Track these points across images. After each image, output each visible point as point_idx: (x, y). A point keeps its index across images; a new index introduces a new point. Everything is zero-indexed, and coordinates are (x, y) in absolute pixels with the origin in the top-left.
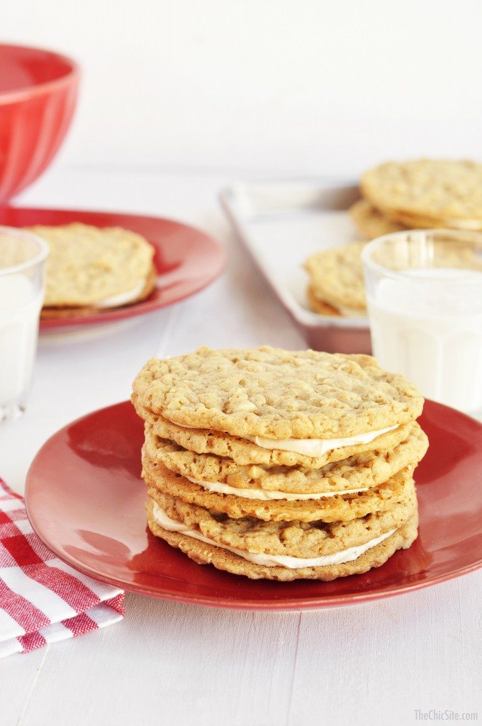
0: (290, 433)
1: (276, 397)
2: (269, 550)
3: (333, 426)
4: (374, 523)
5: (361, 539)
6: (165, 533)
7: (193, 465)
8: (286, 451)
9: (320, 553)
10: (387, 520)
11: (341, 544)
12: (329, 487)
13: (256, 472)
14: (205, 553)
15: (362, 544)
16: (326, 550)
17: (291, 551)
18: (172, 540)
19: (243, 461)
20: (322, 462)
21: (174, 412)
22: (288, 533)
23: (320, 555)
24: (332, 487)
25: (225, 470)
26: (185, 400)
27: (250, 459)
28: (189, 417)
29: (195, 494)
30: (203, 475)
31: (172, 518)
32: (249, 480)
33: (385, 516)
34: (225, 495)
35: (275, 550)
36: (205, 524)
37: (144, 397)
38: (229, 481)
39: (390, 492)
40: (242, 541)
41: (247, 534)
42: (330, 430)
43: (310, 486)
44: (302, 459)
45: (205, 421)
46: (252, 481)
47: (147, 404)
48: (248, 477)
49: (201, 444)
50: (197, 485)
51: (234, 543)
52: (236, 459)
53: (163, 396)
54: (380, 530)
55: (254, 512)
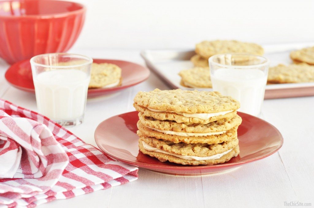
0: (196, 111)
1: (189, 100)
2: (189, 154)
3: (211, 108)
4: (225, 145)
5: (221, 151)
6: (148, 152)
7: (160, 125)
8: (195, 118)
9: (208, 155)
10: (230, 145)
11: (214, 152)
12: (210, 130)
13: (184, 126)
14: (165, 156)
15: (221, 153)
16: (209, 154)
17: (197, 155)
18: (151, 154)
19: (179, 121)
20: (207, 122)
21: (153, 106)
22: (195, 148)
23: (208, 156)
24: (212, 131)
25: (172, 126)
26: (156, 102)
27: (182, 121)
28: (159, 107)
29: (161, 135)
30: (164, 128)
31: (151, 146)
32: (181, 129)
33: (229, 143)
34: (172, 135)
35: (192, 154)
36: (165, 146)
37: (140, 102)
38: (174, 129)
39: (231, 134)
40: (179, 151)
41: (181, 149)
42: (210, 110)
43: (204, 130)
44: (200, 120)
45: (165, 108)
46: (182, 129)
47: (142, 104)
48: (181, 128)
49: (163, 116)
50: (161, 132)
51: (176, 152)
52: (176, 121)
53: (147, 101)
54: (227, 148)
55: (184, 140)
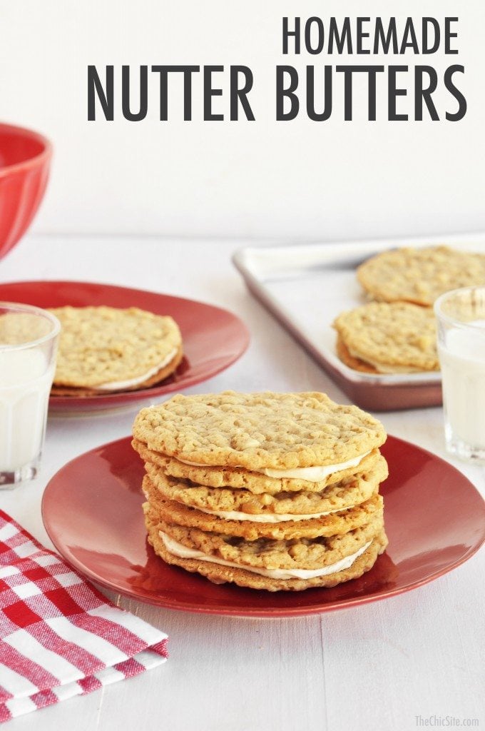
0: (298, 463)
1: (274, 435)
2: (283, 566)
3: (330, 454)
4: (361, 535)
5: (352, 549)
6: (180, 560)
7: (209, 498)
8: (293, 479)
9: (325, 563)
10: (370, 531)
11: (339, 554)
12: (331, 506)
13: (268, 500)
14: (227, 573)
15: (354, 553)
16: (329, 561)
17: (301, 565)
18: (190, 567)
19: (258, 490)
20: (322, 486)
21: (191, 454)
22: (297, 549)
23: (325, 565)
24: (333, 506)
25: (239, 500)
26: (197, 443)
27: (265, 488)
28: (207, 456)
29: (214, 523)
30: (220, 506)
31: (188, 546)
32: (262, 507)
33: (368, 528)
34: (241, 522)
35: (289, 565)
36: (225, 549)
37: (156, 443)
38: (244, 509)
39: (373, 506)
40: (260, 560)
41: (263, 554)
42: (328, 458)
43: (316, 507)
44: (306, 484)
45: (222, 459)
46: (265, 507)
47: (161, 449)
48: (262, 504)
49: (218, 479)
50: (212, 515)
51: (253, 563)
52: (252, 490)
53: (174, 441)
54: (365, 539)
55: (270, 533)
